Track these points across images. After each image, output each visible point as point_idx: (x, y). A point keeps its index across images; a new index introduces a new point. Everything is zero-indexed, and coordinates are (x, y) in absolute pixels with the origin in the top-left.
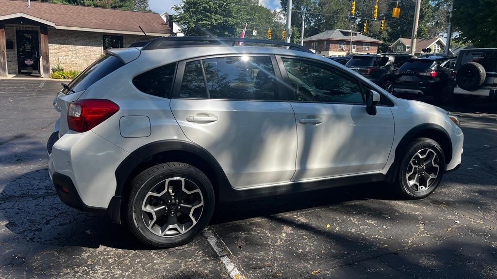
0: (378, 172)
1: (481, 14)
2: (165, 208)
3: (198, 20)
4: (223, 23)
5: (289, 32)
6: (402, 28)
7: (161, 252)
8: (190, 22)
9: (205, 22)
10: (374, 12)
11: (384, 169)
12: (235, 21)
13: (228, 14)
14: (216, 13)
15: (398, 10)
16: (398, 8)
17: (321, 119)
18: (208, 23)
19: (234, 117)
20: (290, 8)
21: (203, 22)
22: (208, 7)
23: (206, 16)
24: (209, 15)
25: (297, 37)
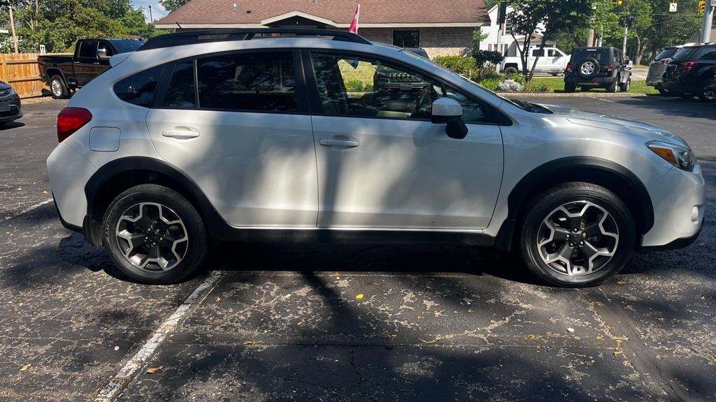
0: (480, 231)
11: (489, 227)
17: (357, 140)
19: (220, 133)
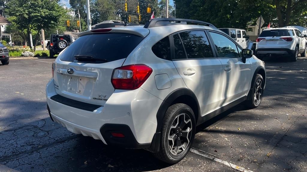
0: (245, 95)
1: (191, 11)
2: (175, 136)
3: (30, 13)
4: (49, 15)
5: (90, 21)
6: (146, 20)
7: (177, 166)
8: (24, 14)
9: (36, 14)
10: (137, 10)
11: (247, 93)
12: (59, 14)
13: (52, 8)
14: (43, 8)
15: (150, 9)
16: (150, 7)
18: (38, 14)
20: (89, 6)
21: (34, 14)
22: (37, 3)
23: (35, 10)
24: (38, 9)
25: (84, 25)
